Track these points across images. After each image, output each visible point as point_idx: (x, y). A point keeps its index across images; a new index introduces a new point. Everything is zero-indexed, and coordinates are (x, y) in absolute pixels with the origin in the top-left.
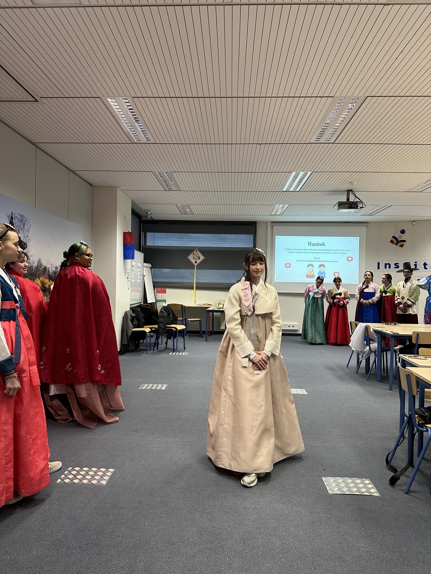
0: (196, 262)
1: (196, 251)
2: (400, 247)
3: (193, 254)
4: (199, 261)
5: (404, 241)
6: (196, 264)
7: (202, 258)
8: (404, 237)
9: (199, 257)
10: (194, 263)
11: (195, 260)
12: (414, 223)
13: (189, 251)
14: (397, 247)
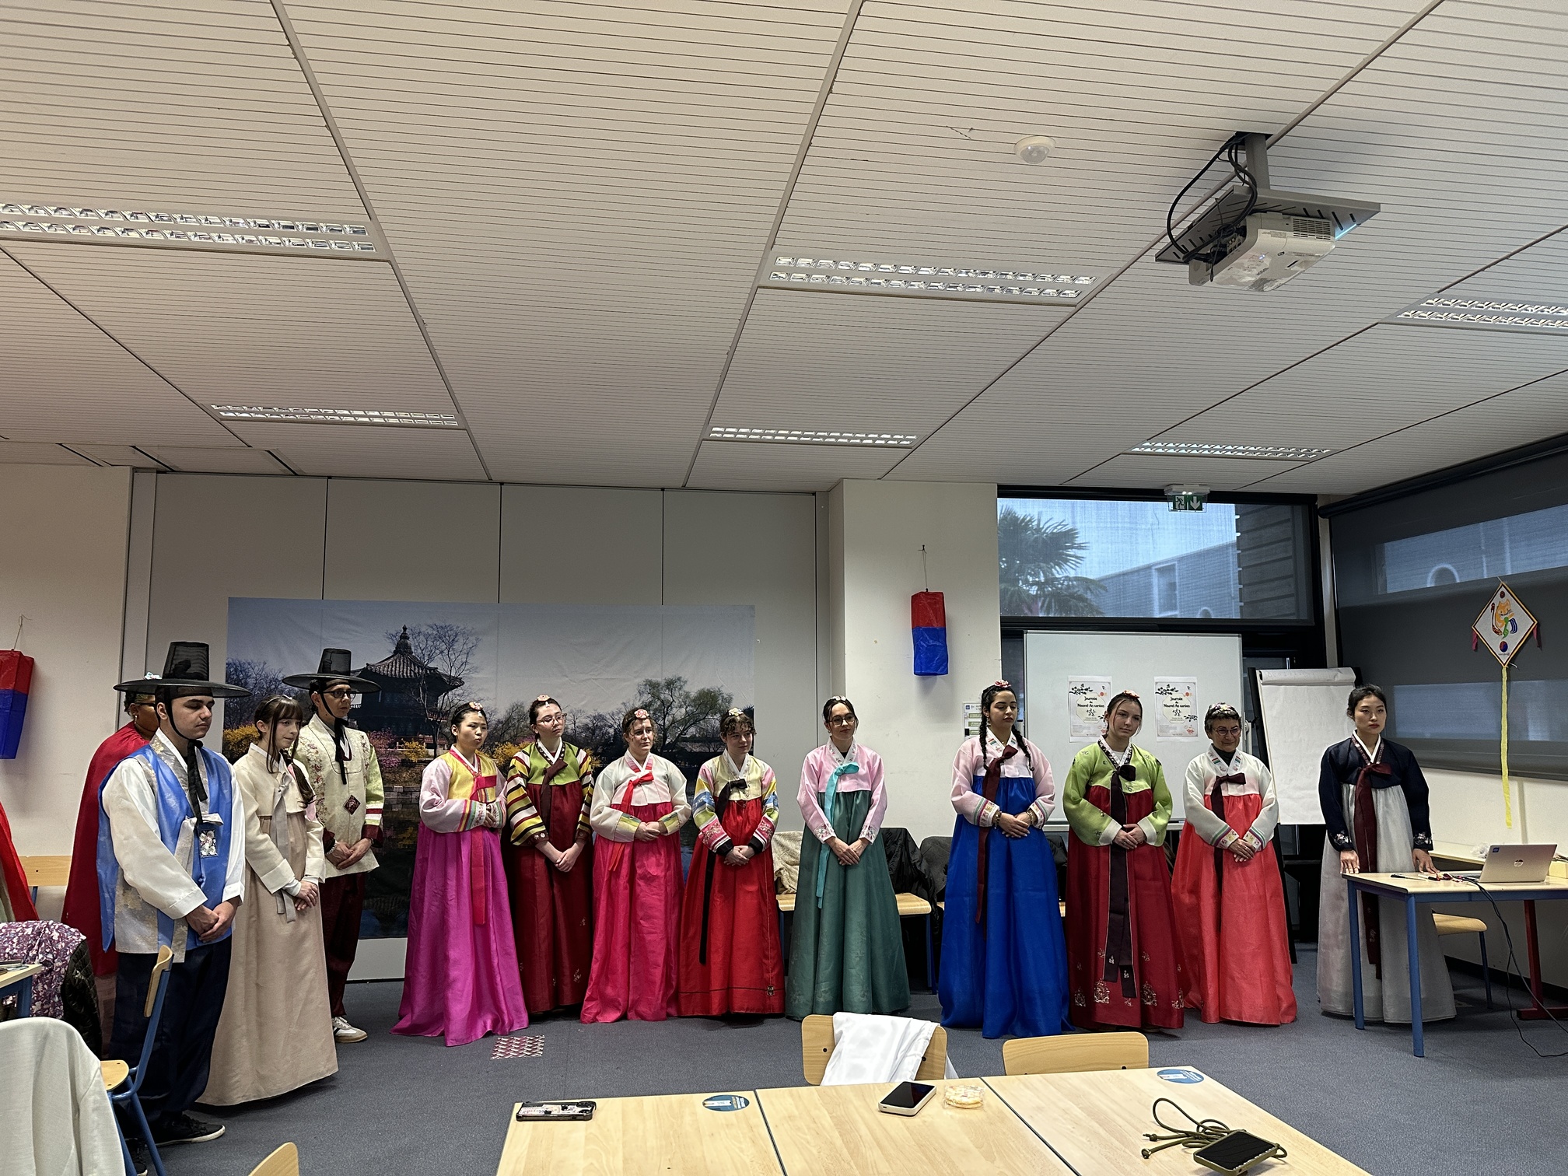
0: (1504, 647)
1: (1503, 595)
3: (1493, 608)
4: (1514, 641)
6: (1504, 658)
7: (1526, 624)
9: (1513, 621)
10: (1498, 651)
11: (1499, 640)
13: (1478, 598)
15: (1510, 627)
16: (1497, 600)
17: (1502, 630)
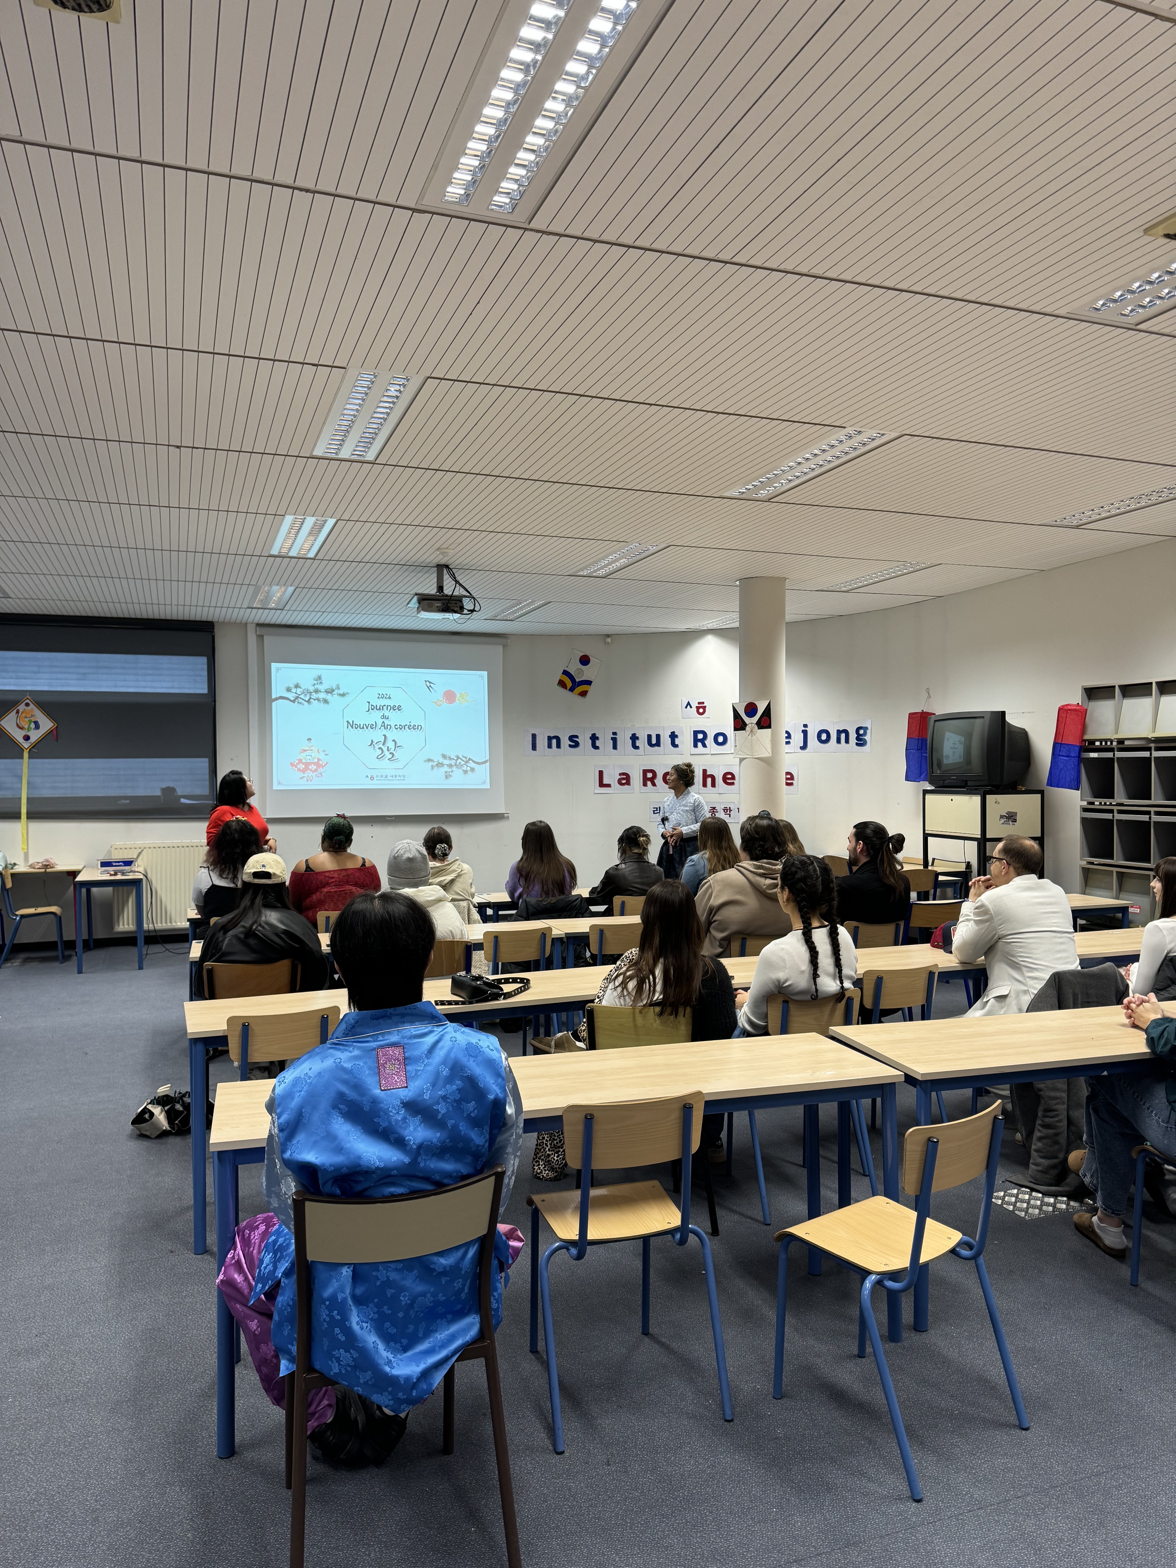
0: (27, 738)
1: (27, 705)
2: (580, 697)
3: (18, 712)
4: (35, 736)
5: (589, 683)
6: (26, 745)
7: (47, 725)
8: (587, 673)
9: (36, 723)
10: (20, 740)
11: (23, 733)
12: (609, 640)
14: (573, 697)
15: (33, 726)
16: (22, 707)
17: (26, 727)
